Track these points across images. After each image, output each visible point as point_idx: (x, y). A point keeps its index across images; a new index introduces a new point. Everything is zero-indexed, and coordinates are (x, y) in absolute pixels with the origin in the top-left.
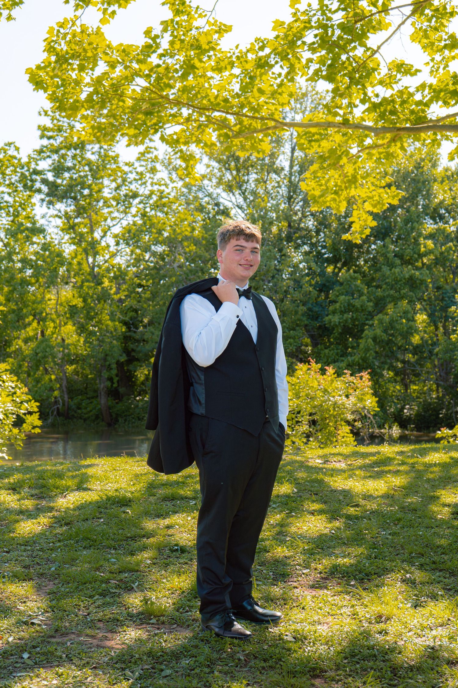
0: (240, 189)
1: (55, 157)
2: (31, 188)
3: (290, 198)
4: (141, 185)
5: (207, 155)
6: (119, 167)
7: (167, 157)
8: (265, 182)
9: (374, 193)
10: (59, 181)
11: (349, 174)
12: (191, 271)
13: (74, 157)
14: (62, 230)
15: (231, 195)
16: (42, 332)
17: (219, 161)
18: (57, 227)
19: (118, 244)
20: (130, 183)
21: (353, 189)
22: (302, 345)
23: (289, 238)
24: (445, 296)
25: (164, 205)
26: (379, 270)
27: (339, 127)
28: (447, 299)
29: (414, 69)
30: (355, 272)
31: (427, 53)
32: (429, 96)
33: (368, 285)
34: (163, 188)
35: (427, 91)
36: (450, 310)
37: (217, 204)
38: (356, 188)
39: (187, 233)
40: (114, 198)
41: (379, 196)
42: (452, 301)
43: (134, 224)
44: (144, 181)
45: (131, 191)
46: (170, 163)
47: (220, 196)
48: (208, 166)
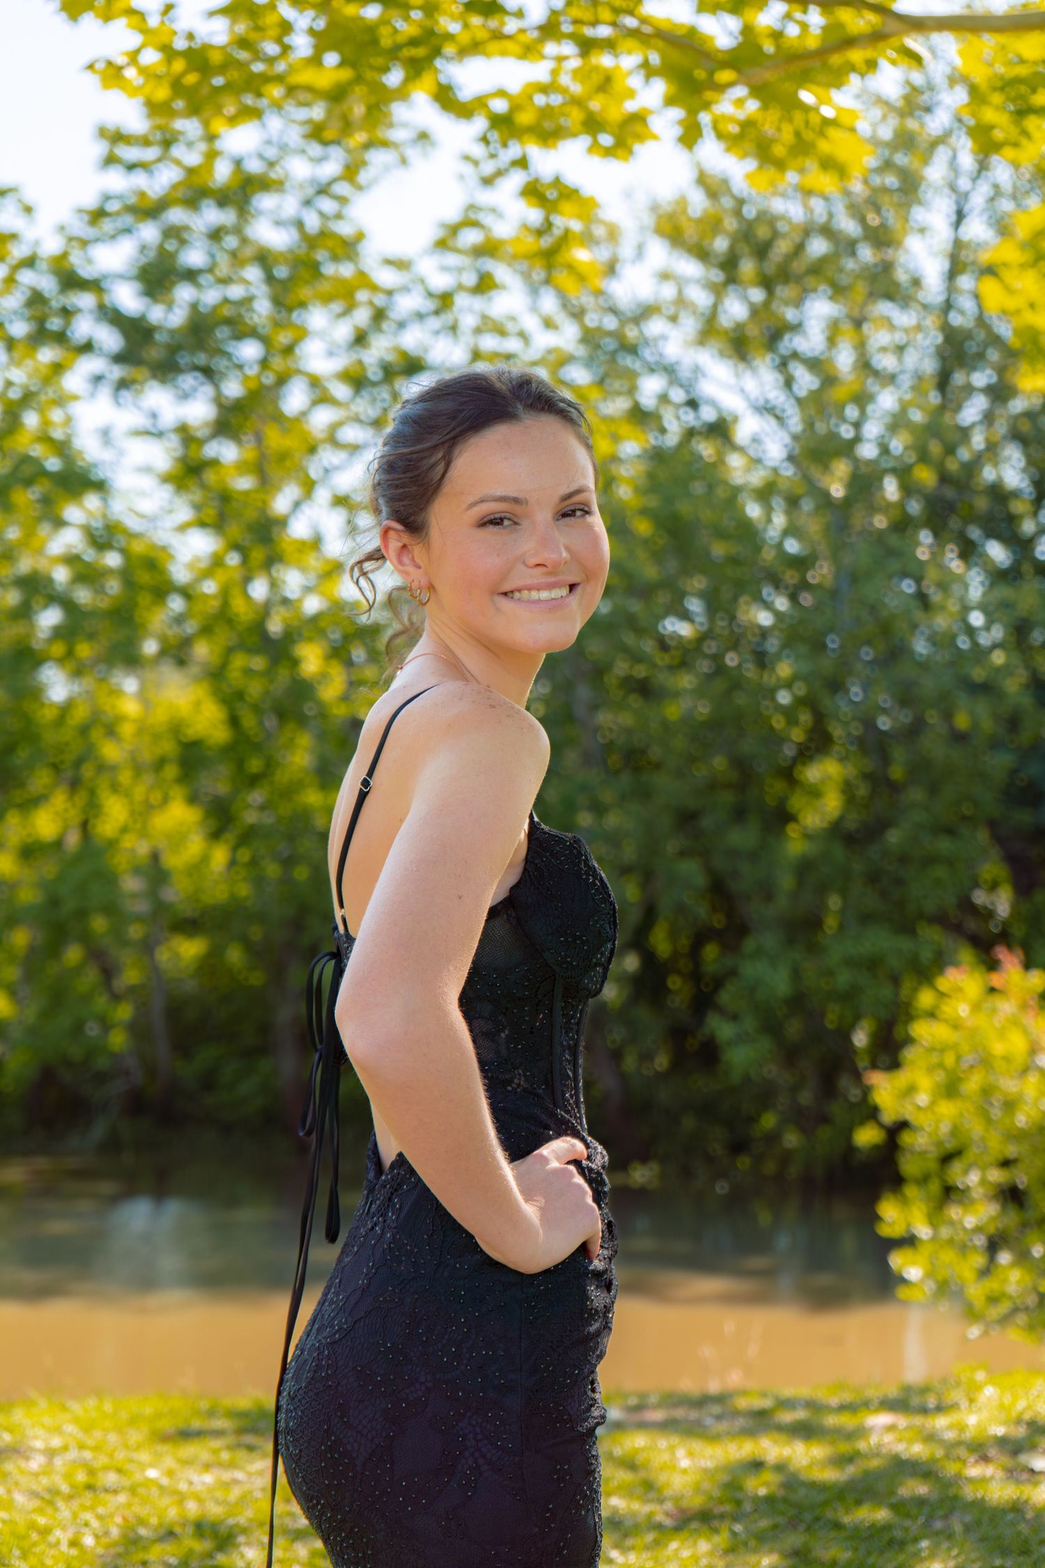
0: (774, 353)
1: (149, 232)
2: (61, 338)
4: (437, 333)
6: (362, 273)
10: (157, 314)
13: (216, 235)
14: (166, 479)
16: (85, 826)
17: (702, 253)
18: (147, 470)
20: (402, 325)
22: (976, 884)
40: (342, 376)
44: (447, 318)
45: (403, 353)
47: (704, 375)
48: (665, 276)
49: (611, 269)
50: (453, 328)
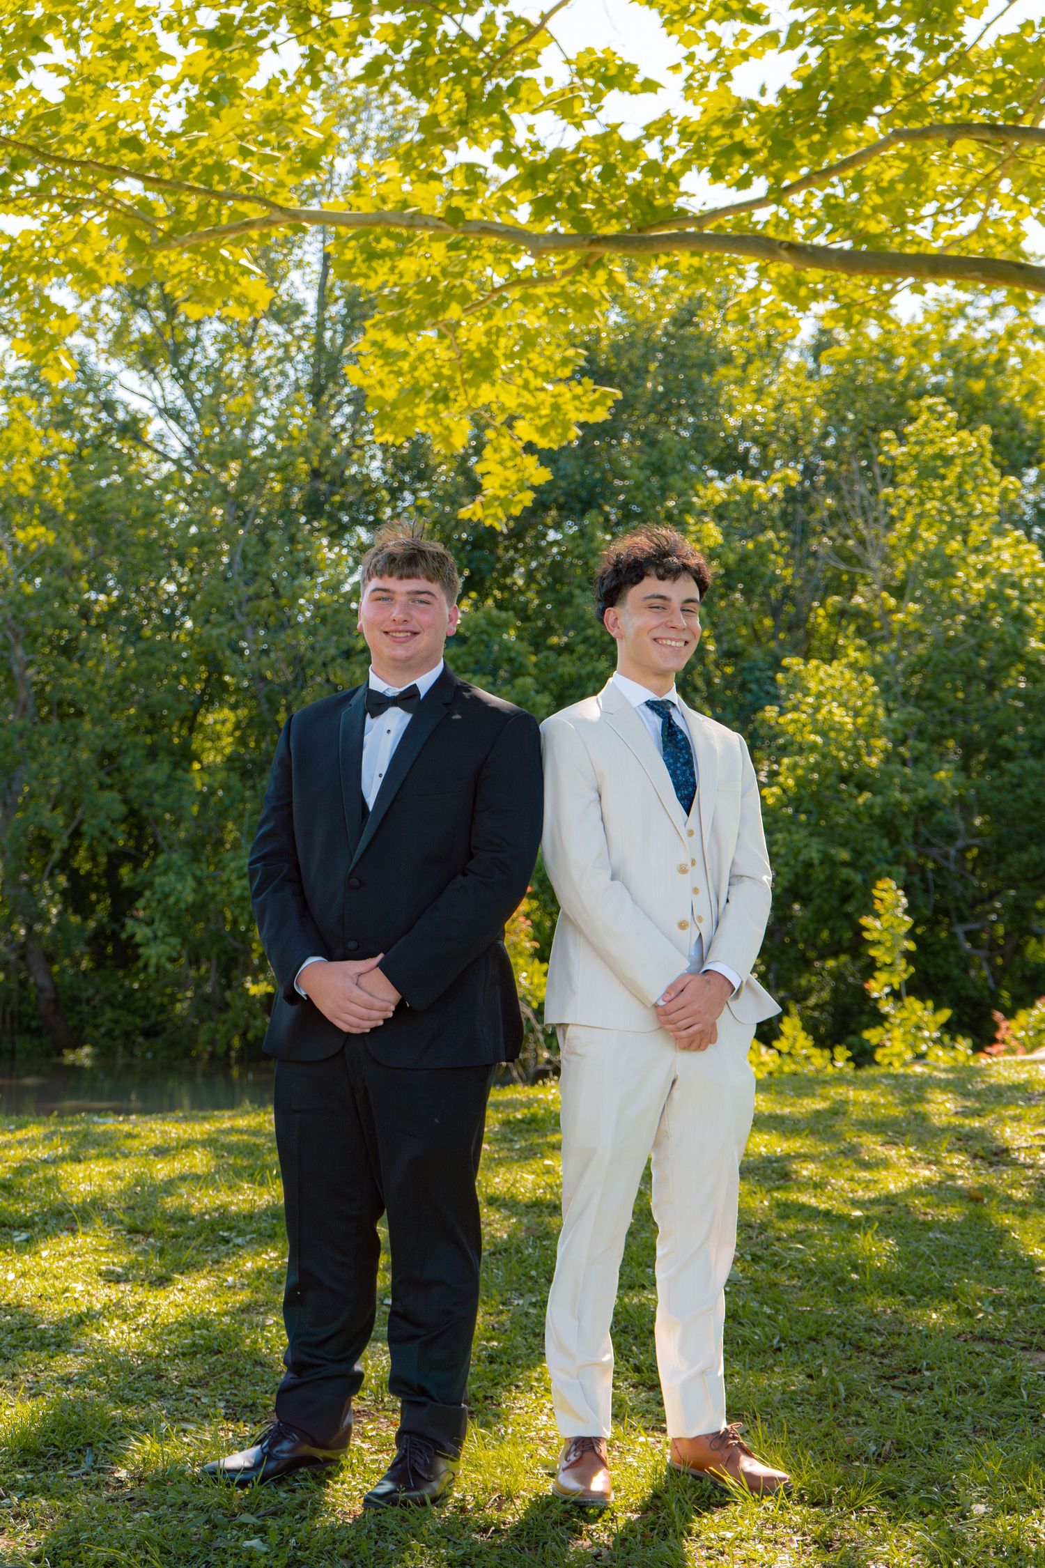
0: (176, 364)
3: (317, 390)
8: (247, 344)
11: (473, 346)
12: (28, 598)
15: (151, 377)
23: (314, 507)
24: (749, 677)
26: (567, 601)
27: (438, 227)
28: (754, 687)
29: (639, 79)
30: (500, 605)
31: (675, 38)
32: (680, 153)
33: (538, 643)
35: (673, 140)
36: (761, 715)
37: (109, 406)
39: (23, 489)
41: (555, 403)
42: (768, 693)
47: (116, 381)
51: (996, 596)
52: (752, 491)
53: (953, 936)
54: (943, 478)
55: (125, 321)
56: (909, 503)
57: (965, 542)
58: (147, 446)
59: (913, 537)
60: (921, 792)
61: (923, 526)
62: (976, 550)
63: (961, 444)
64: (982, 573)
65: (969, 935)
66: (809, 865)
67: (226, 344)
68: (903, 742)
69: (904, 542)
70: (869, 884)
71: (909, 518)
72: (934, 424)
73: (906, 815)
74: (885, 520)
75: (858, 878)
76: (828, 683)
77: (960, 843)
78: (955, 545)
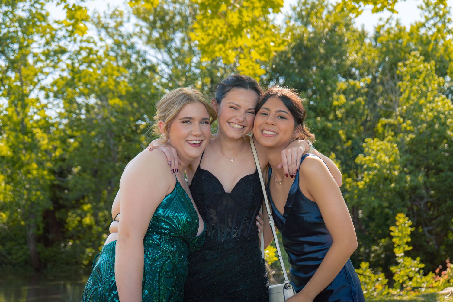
0: (166, 47)
5: (135, 14)
6: (49, 25)
7: (96, 15)
9: (260, 42)
11: (234, 24)
15: (158, 51)
17: (145, 19)
19: (47, 97)
20: (59, 40)
21: (239, 38)
25: (92, 62)
34: (91, 45)
36: (358, 158)
37: (145, 61)
38: (241, 36)
39: (111, 87)
40: (43, 53)
41: (265, 44)
43: (62, 78)
44: (73, 38)
45: (60, 47)
46: (100, 22)
47: (147, 53)
48: (137, 25)
49: (121, 24)
50: (75, 40)
51: (437, 118)
52: (355, 85)
53: (424, 231)
54: (418, 78)
55: (151, 34)
56: (407, 87)
57: (426, 100)
58: (158, 73)
59: (408, 98)
60: (412, 184)
61: (412, 94)
62: (430, 102)
63: (425, 67)
64: (432, 110)
65: (430, 232)
66: (374, 208)
67: (183, 40)
68: (406, 166)
69: (406, 100)
70: (395, 215)
71: (407, 92)
72: (416, 60)
73: (407, 191)
74: (398, 93)
75: (391, 212)
76: (380, 147)
77: (425, 200)
78: (422, 101)
